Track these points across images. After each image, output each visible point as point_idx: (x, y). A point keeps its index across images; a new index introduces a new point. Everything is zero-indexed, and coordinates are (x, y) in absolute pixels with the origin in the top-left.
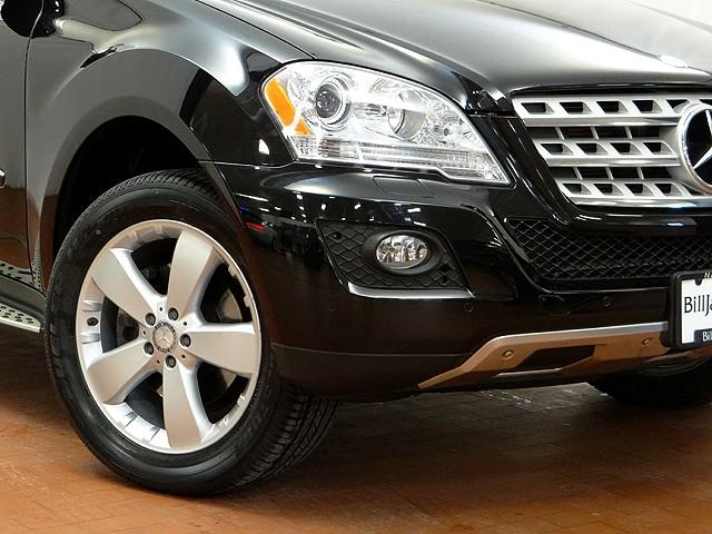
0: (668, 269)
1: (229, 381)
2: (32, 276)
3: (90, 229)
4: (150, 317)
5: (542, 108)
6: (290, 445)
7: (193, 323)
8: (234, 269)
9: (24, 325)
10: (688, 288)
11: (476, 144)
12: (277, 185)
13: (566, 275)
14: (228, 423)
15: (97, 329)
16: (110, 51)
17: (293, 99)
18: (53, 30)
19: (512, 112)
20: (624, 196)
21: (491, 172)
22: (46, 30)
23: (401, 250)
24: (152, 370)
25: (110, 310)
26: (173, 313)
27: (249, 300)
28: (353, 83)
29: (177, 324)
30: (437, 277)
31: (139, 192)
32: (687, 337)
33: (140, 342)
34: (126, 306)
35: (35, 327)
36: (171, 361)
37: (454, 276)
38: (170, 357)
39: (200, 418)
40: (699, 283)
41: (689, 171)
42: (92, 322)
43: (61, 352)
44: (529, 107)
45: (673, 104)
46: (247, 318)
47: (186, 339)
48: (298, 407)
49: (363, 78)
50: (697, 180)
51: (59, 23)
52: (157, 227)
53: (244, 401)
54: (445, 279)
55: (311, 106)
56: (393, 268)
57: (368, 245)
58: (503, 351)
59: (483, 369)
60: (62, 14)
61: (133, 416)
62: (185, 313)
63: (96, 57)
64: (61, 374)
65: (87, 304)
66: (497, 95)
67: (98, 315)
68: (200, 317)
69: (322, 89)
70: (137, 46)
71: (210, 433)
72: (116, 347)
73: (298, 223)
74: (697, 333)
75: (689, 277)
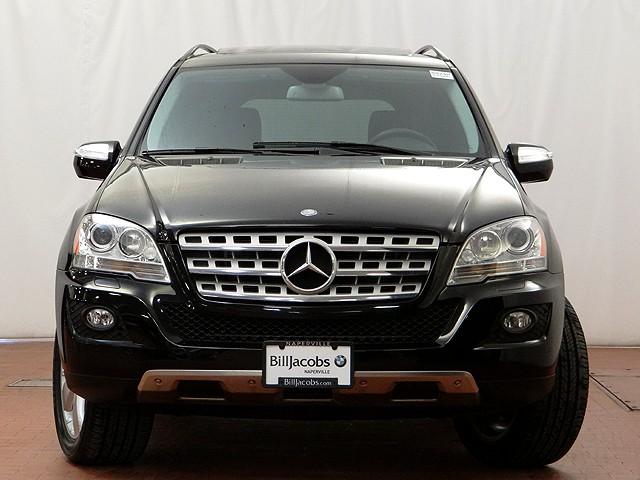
10: (272, 351)
19: (178, 242)
32: (271, 381)
40: (282, 348)
45: (288, 238)
58: (155, 379)
74: (281, 380)
75: (275, 344)
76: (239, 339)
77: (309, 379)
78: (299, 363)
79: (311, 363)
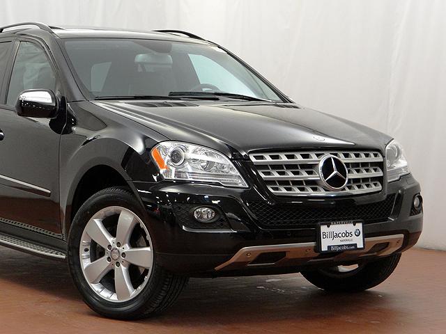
0: (317, 221)
1: (142, 271)
2: (63, 236)
3: (85, 212)
4: (110, 246)
5: (262, 158)
6: (166, 296)
7: (126, 248)
8: (143, 225)
9: (59, 256)
10: (324, 229)
11: (236, 172)
12: (156, 190)
13: (272, 223)
14: (140, 288)
15: (88, 253)
16: (94, 139)
17: (163, 157)
18: (72, 131)
19: (249, 159)
20: (296, 191)
21: (242, 183)
22: (68, 131)
23: (205, 213)
24: (110, 269)
25: (94, 244)
26: (119, 244)
27: (148, 237)
28: (187, 150)
29: (120, 249)
30: (218, 224)
31: (104, 195)
32: (324, 248)
33: (106, 257)
34: (100, 243)
35: (64, 257)
36: (118, 264)
37: (225, 224)
38: (117, 262)
39: (129, 287)
40: (328, 227)
41: (324, 181)
42: (86, 250)
43: (74, 263)
44: (256, 157)
45: (318, 155)
46: (148, 245)
47: (124, 254)
48: (168, 280)
49: (191, 147)
50: (327, 185)
51: (74, 129)
52: (111, 209)
53: (147, 278)
54: (222, 224)
55: (169, 159)
56: (202, 220)
57: (191, 212)
58: (247, 253)
59: (239, 261)
60: (75, 125)
61: (103, 288)
62: (123, 244)
63: (88, 141)
64: (74, 272)
65: (84, 242)
66: (244, 154)
67: (89, 247)
68: (129, 246)
69: (174, 152)
70: (105, 137)
71: (133, 293)
72: (96, 259)
73: (167, 207)
74: (329, 247)
75: (324, 224)
76: (298, 222)
77: (343, 245)
78: (337, 235)
79: (344, 235)
